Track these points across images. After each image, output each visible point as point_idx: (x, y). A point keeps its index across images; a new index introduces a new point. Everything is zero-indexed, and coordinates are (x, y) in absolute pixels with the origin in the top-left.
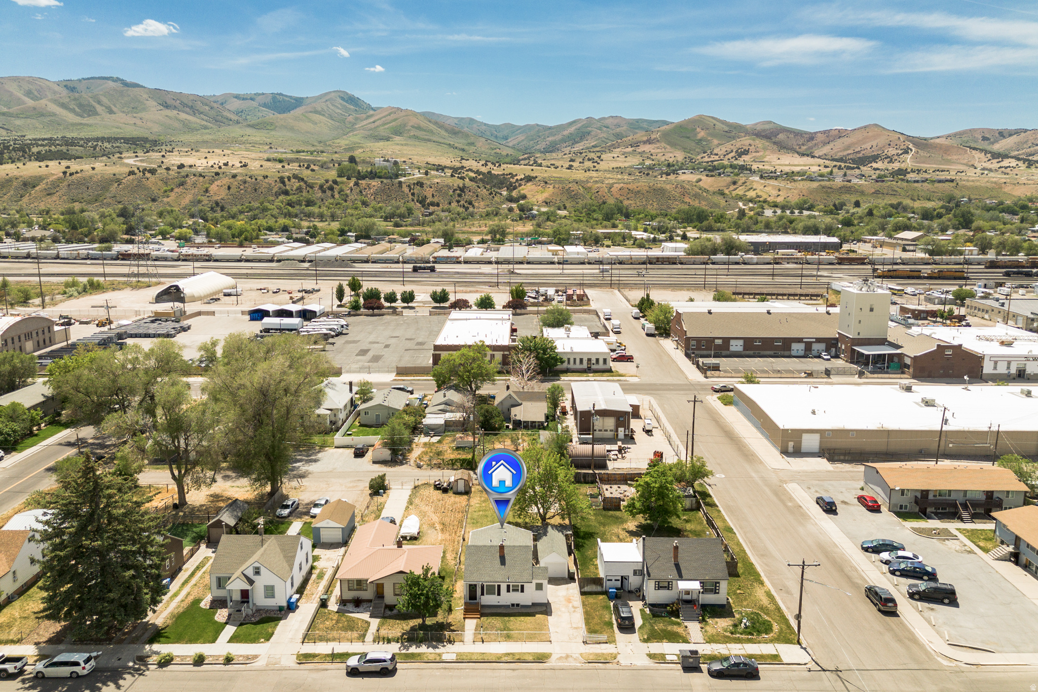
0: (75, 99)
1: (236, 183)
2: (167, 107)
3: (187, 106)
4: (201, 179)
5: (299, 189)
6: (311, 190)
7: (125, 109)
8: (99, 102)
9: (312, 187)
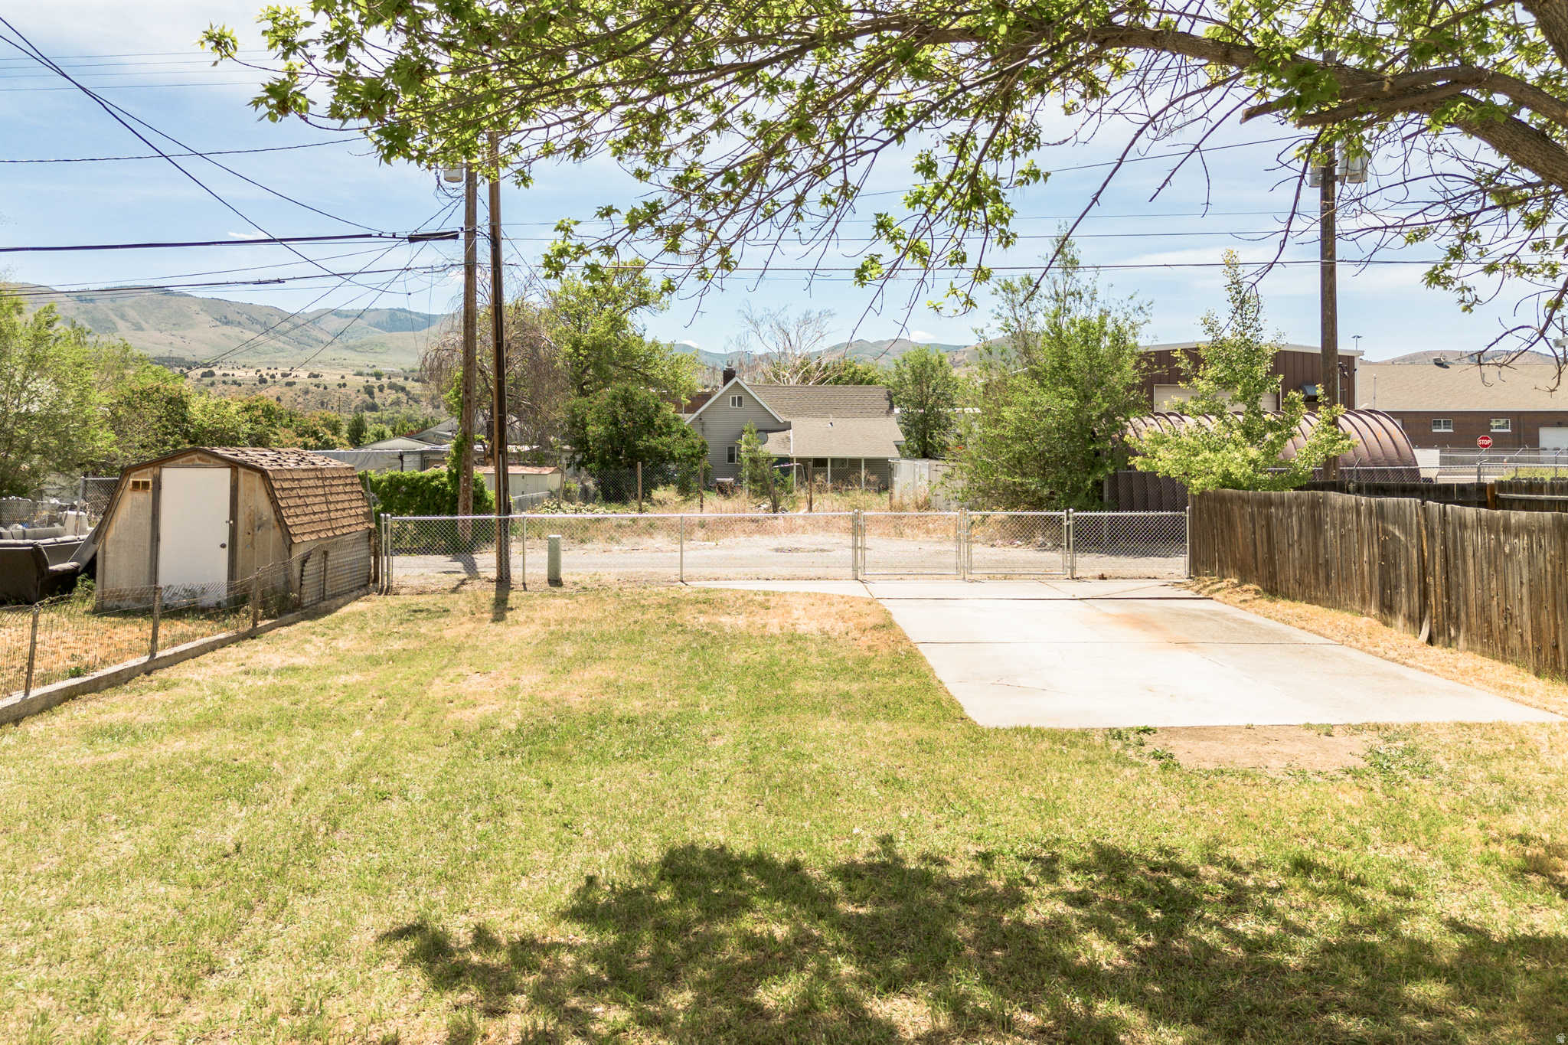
0: (86, 312)
1: (292, 394)
2: (227, 322)
3: (258, 322)
4: (235, 387)
5: (397, 403)
6: (415, 406)
7: (162, 326)
8: (123, 317)
9: (417, 402)
